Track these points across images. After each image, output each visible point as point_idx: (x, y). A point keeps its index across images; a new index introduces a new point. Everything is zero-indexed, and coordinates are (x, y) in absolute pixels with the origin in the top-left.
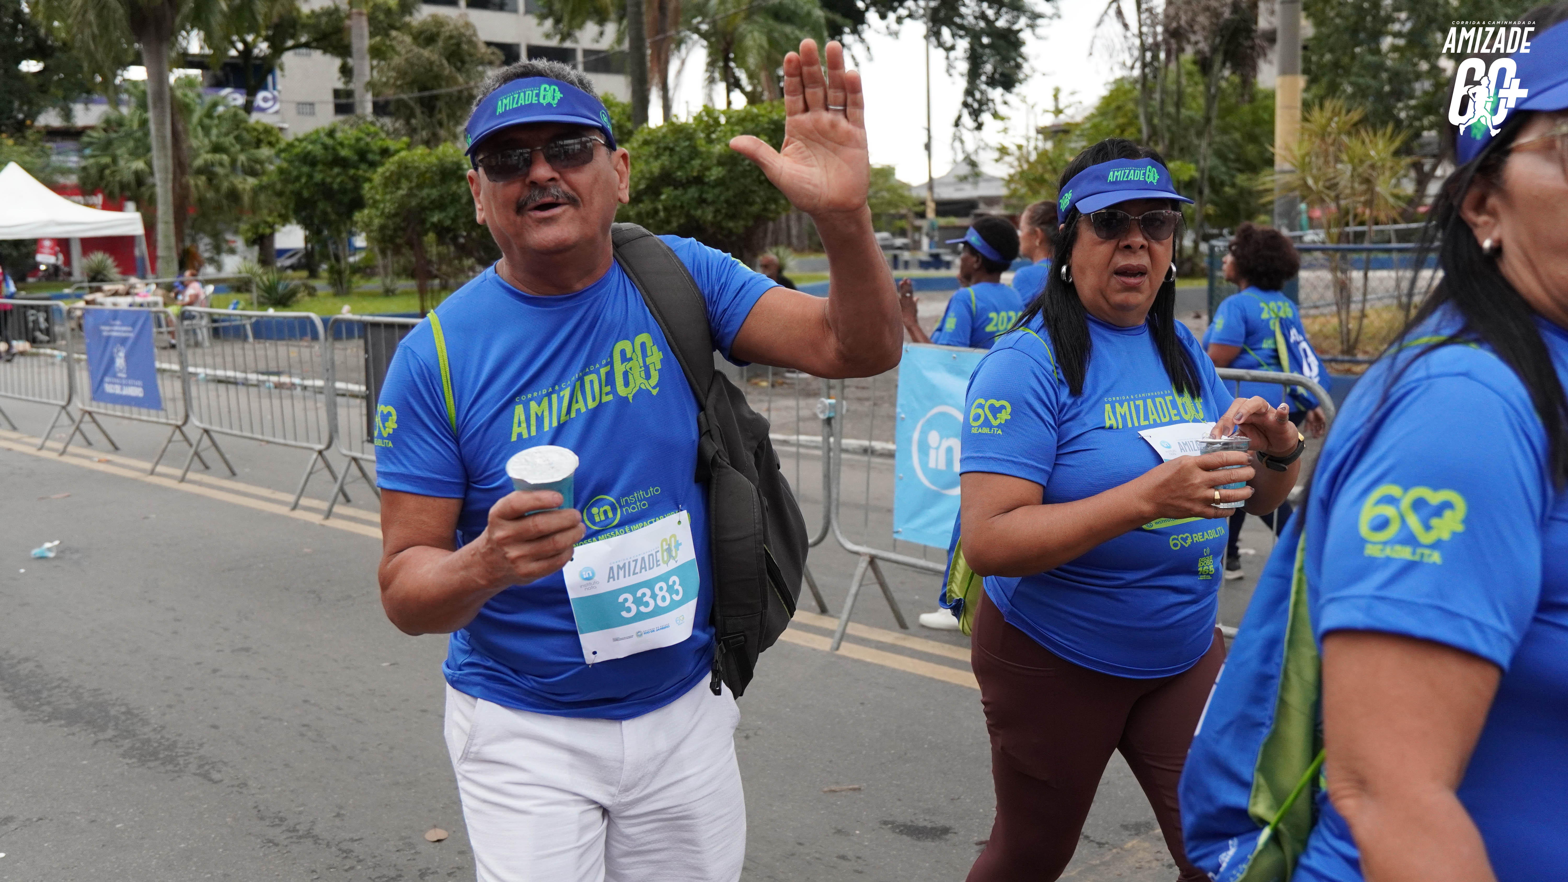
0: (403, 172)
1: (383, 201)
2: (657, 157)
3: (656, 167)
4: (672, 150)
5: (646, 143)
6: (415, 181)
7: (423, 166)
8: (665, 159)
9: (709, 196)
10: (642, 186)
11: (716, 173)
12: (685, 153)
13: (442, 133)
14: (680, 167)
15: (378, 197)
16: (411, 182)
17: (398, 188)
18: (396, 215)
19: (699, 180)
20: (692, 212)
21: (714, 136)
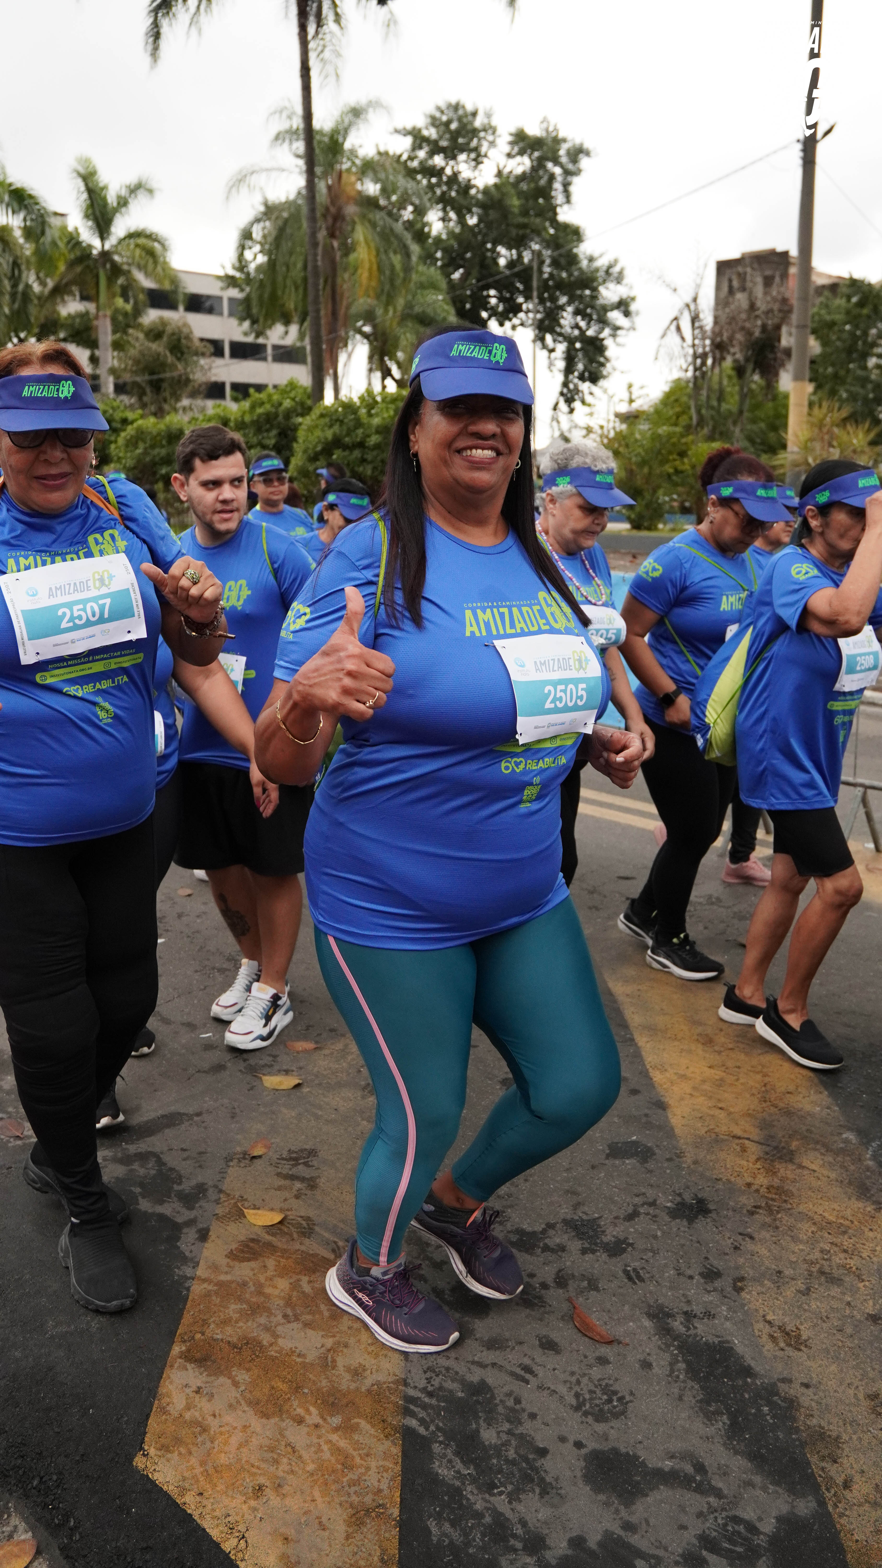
0: (140, 436)
1: (125, 458)
2: (331, 426)
3: (329, 434)
4: (342, 422)
5: (322, 416)
6: (148, 442)
7: (154, 432)
8: (336, 428)
9: (369, 457)
10: (319, 448)
11: (374, 439)
12: (352, 424)
13: (166, 407)
14: (348, 434)
15: (121, 455)
16: (145, 442)
17: (136, 448)
18: (134, 468)
19: (361, 445)
20: (356, 469)
21: (373, 412)
